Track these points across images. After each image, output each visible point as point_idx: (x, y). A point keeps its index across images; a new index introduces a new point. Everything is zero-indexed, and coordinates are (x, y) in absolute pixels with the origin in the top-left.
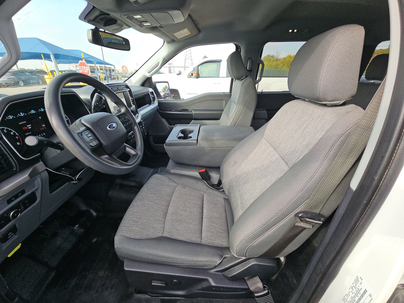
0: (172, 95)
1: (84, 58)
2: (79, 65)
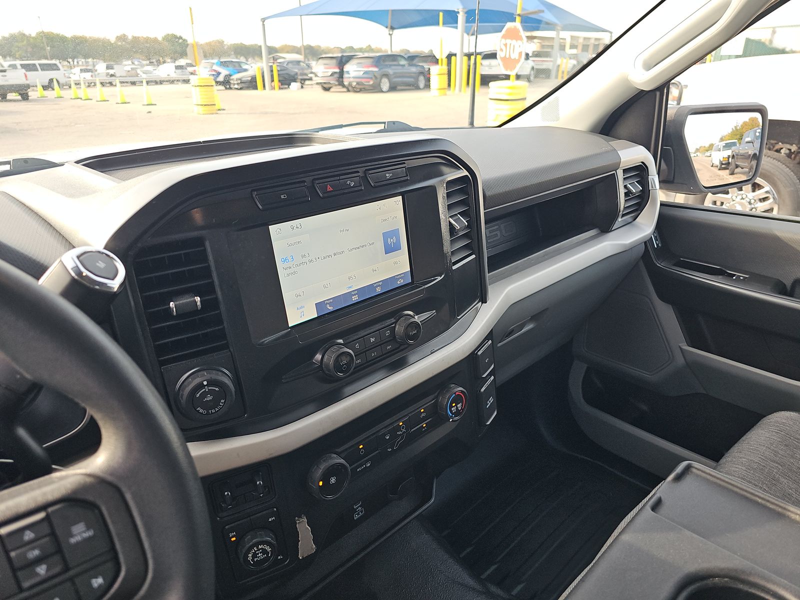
0: (789, 146)
1: (519, 15)
2: (504, 37)
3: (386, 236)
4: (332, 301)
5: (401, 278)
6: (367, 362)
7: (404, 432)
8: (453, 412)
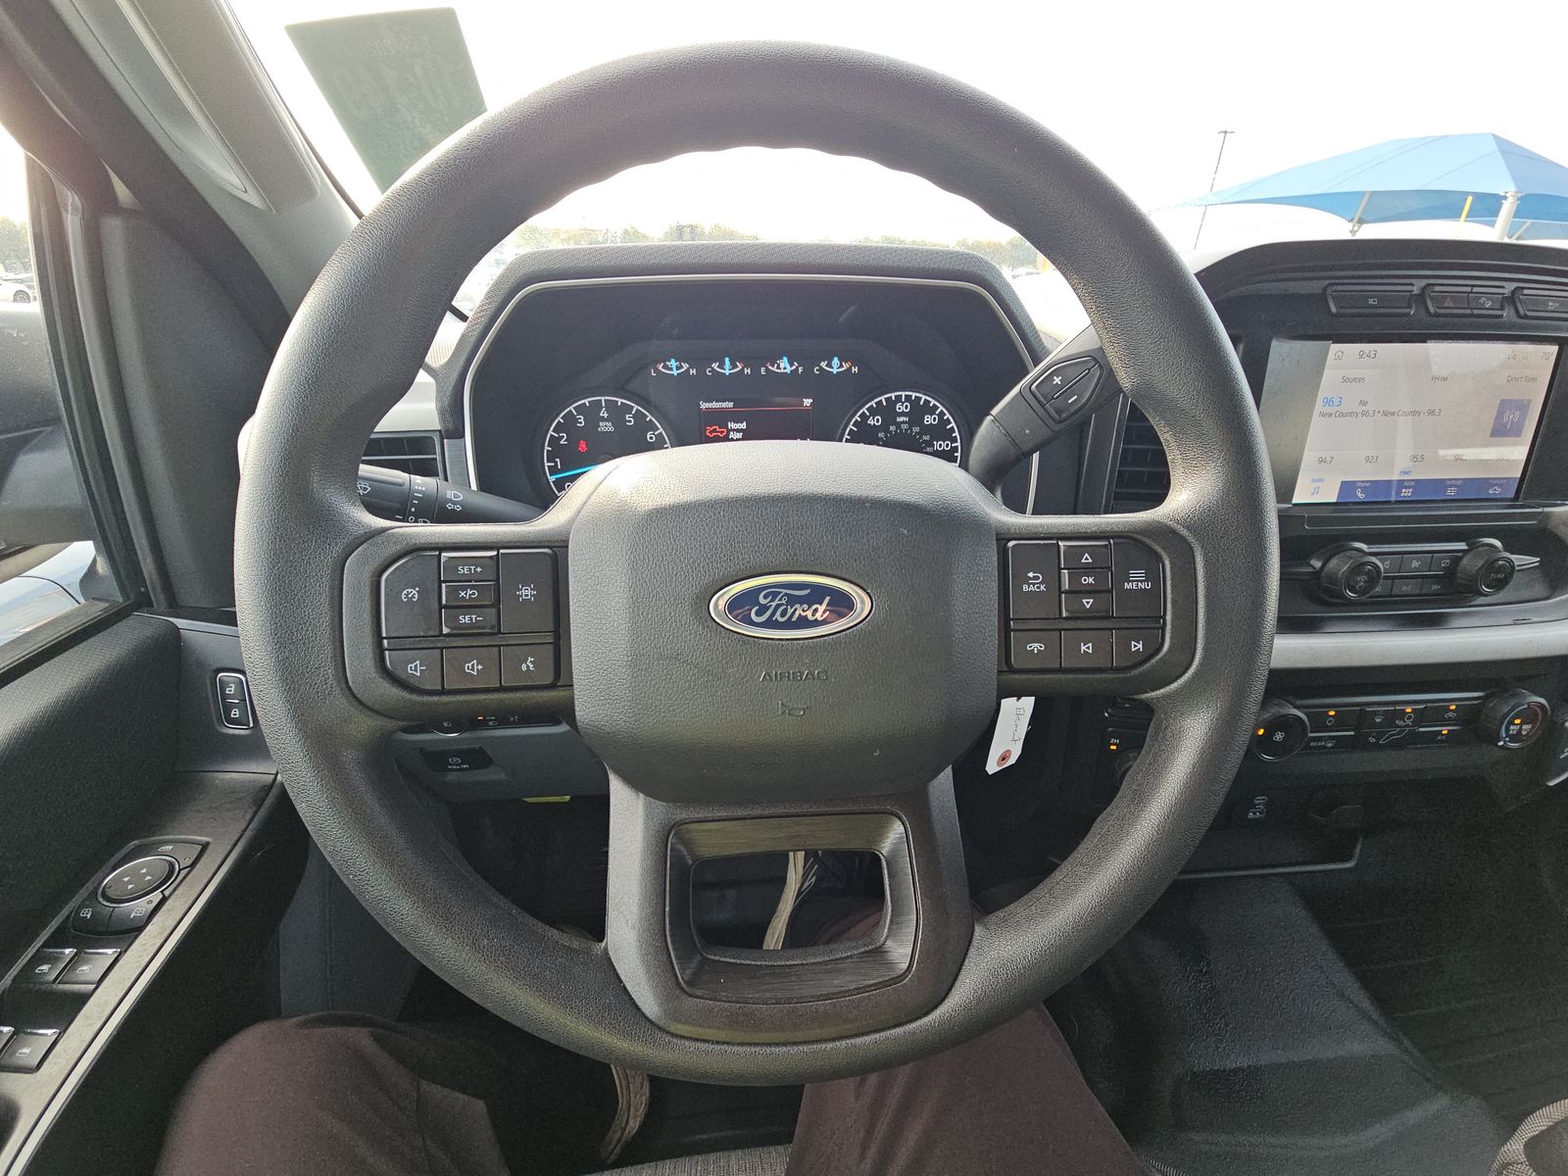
3: (1504, 405)
4: (1368, 485)
5: (1500, 485)
6: (1391, 596)
7: (1407, 726)
8: (1511, 732)
